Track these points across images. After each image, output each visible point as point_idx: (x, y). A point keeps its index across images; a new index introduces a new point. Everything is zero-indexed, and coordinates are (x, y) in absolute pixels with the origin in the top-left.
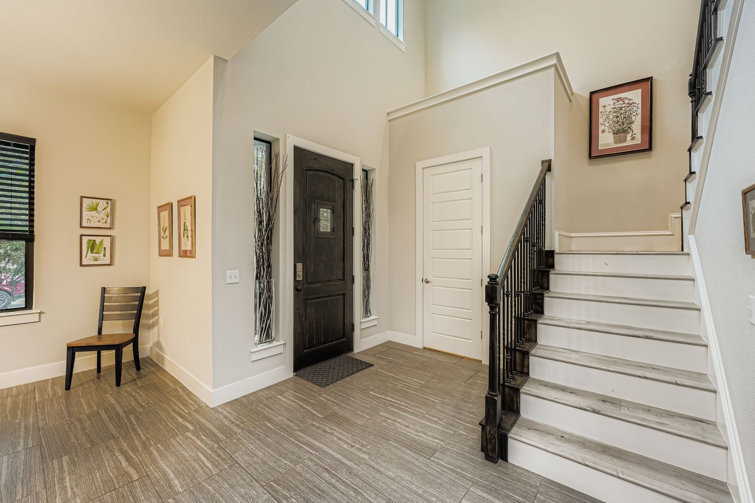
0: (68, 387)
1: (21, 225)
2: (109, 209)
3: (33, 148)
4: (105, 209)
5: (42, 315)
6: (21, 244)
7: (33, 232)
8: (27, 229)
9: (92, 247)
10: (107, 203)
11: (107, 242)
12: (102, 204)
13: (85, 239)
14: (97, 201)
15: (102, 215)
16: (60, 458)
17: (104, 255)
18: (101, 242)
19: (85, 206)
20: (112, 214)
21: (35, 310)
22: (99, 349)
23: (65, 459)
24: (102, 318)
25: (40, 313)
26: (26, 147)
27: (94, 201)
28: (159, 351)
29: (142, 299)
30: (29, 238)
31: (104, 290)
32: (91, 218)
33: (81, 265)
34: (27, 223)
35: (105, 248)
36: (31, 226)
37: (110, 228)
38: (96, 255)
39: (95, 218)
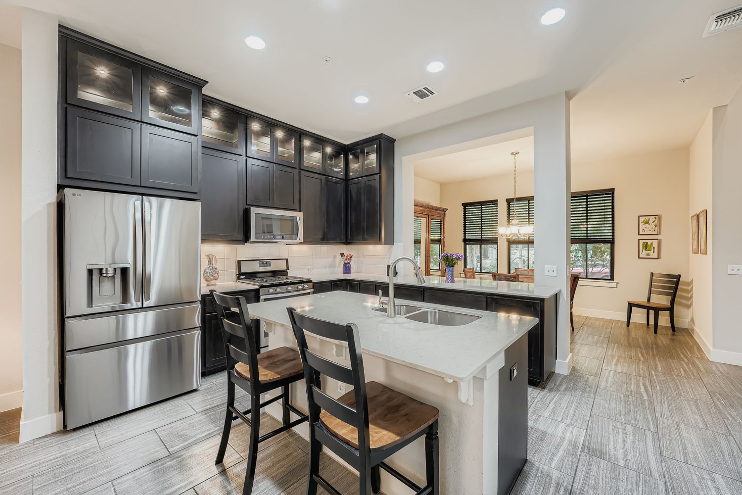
0: (628, 325)
1: (608, 235)
2: (656, 222)
3: (613, 193)
4: (654, 222)
5: (618, 284)
6: (609, 245)
7: (614, 239)
8: (611, 237)
9: (646, 246)
10: (655, 218)
11: (655, 244)
12: (652, 219)
13: (641, 242)
14: (649, 217)
15: (652, 226)
16: (615, 344)
17: (654, 252)
18: (652, 244)
19: (641, 221)
20: (659, 225)
21: (615, 281)
22: (648, 308)
23: (616, 345)
24: (650, 292)
25: (617, 283)
26: (610, 194)
27: (647, 217)
28: (692, 324)
29: (677, 283)
30: (612, 242)
31: (652, 274)
32: (645, 229)
33: (639, 258)
34: (611, 234)
35: (654, 248)
36: (613, 236)
37: (657, 234)
38: (648, 252)
39: (647, 229)
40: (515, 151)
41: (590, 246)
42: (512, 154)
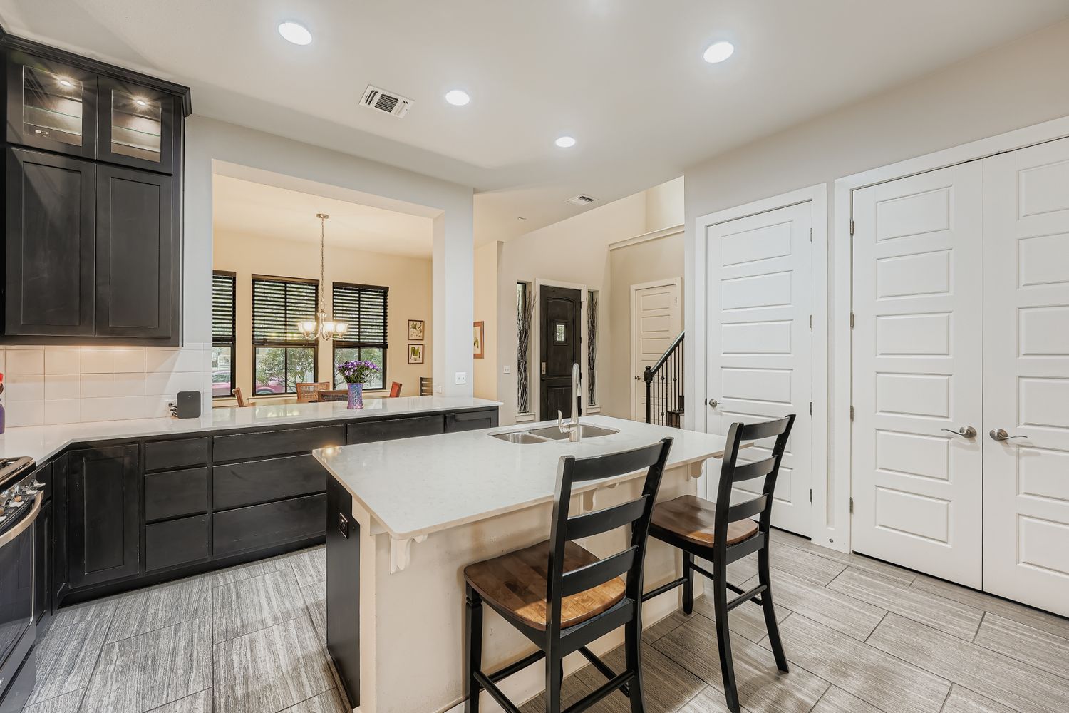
1: (380, 339)
2: (421, 328)
3: (386, 293)
4: (419, 327)
6: (381, 350)
7: (386, 343)
8: (383, 341)
9: (414, 352)
10: (421, 324)
11: (421, 349)
12: (418, 324)
13: (410, 347)
14: (416, 322)
15: (418, 331)
17: (419, 357)
18: (418, 349)
19: (410, 326)
20: (423, 331)
25: (390, 392)
30: (384, 346)
31: (421, 379)
32: (413, 334)
33: (409, 364)
34: (383, 338)
35: (419, 353)
36: (386, 340)
37: (422, 340)
38: (415, 357)
39: (415, 333)
40: (325, 213)
41: (363, 350)
42: (319, 216)
